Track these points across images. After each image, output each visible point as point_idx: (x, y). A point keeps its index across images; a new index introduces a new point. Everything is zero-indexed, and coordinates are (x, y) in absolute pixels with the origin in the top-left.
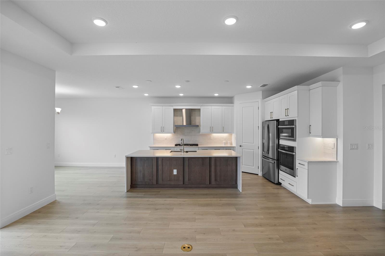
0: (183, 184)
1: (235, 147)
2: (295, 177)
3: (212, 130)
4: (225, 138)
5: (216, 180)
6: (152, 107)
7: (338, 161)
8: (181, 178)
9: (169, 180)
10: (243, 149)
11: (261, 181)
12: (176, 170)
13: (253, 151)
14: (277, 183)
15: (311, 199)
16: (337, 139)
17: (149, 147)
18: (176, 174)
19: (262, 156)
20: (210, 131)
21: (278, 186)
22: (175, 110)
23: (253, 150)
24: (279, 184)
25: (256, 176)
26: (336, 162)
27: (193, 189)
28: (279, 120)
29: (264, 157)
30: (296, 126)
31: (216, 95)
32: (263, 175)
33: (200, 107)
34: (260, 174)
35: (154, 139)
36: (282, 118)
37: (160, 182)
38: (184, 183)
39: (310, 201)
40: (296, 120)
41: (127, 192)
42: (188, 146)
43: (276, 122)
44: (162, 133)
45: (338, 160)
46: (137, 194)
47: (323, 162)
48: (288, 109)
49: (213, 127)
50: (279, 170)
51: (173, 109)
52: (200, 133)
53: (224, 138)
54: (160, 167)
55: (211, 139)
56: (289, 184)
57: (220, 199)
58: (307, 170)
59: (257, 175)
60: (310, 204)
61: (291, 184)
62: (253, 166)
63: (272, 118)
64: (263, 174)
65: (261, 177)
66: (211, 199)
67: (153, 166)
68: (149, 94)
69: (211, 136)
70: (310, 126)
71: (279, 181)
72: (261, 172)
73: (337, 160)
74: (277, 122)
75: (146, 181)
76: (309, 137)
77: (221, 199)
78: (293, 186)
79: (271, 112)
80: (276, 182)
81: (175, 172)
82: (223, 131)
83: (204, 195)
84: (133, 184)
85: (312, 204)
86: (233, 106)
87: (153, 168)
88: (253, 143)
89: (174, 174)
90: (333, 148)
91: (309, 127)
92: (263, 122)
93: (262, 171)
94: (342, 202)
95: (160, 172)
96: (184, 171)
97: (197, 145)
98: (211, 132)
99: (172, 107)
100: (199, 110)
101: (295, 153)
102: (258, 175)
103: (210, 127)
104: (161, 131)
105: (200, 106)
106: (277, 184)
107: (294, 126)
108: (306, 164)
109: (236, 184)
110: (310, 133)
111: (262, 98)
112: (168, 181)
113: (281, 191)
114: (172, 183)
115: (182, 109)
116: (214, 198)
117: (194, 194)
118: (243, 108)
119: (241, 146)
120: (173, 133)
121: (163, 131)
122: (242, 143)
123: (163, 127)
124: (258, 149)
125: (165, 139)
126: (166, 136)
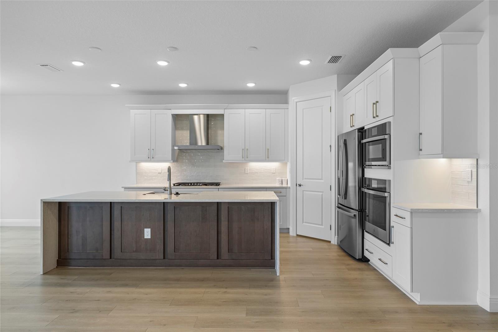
0: (164, 258)
1: (289, 188)
2: (389, 244)
3: (247, 156)
4: (274, 172)
5: (230, 250)
6: (131, 110)
7: (480, 209)
8: (160, 247)
9: (135, 250)
10: (303, 191)
11: (335, 253)
12: (149, 230)
14: (361, 257)
15: (419, 293)
16: (477, 159)
17: (122, 187)
18: (149, 237)
19: (337, 205)
20: (243, 158)
21: (362, 265)
22: (176, 118)
23: (321, 194)
24: (365, 260)
25: (325, 245)
26: (475, 212)
27: (183, 269)
28: (363, 128)
29: (340, 207)
30: (390, 135)
31: (251, 85)
32: (339, 243)
34: (334, 240)
35: (137, 173)
36: (368, 123)
37: (117, 253)
38: (166, 257)
39: (417, 298)
40: (390, 123)
41: (43, 274)
42: (200, 185)
43: (358, 132)
44: (150, 161)
45: (479, 207)
46: (62, 279)
47: (446, 211)
48: (377, 102)
50: (365, 231)
51: (172, 114)
52: (224, 161)
53: (272, 172)
54: (117, 224)
55: (247, 174)
56: (380, 259)
57: (225, 290)
58: (409, 230)
59: (329, 244)
60: (418, 303)
61: (382, 259)
62: (322, 225)
63: (354, 126)
64: (340, 240)
65: (336, 247)
66: (207, 290)
67: (102, 221)
68: (120, 85)
69: (246, 168)
70: (421, 134)
71: (364, 255)
72: (336, 236)
73: (477, 207)
74: (360, 132)
75: (88, 252)
76: (419, 159)
77: (228, 290)
78: (387, 264)
79: (352, 114)
80: (358, 255)
81: (147, 233)
82: (267, 158)
83: (198, 280)
84: (62, 258)
85: (419, 304)
86: (288, 109)
87: (102, 225)
88: (321, 179)
89: (145, 237)
90: (468, 182)
91: (419, 135)
92: (338, 136)
93: (338, 235)
94: (489, 302)
95: (117, 234)
96: (166, 232)
97: (218, 184)
99: (170, 110)
100: (222, 116)
101: (389, 192)
102: (330, 242)
103: (243, 149)
104: (148, 157)
105: (222, 109)
106: (359, 260)
107: (386, 137)
108: (407, 215)
109: (272, 259)
110: (421, 150)
111: (336, 89)
112: (134, 252)
113: (368, 275)
114: (142, 256)
116: (215, 286)
117: (178, 280)
118: (304, 110)
119: (300, 185)
120: (172, 160)
121: (152, 158)
122: (303, 179)
123: (153, 149)
124: (331, 190)
125: (159, 173)
126: (160, 168)
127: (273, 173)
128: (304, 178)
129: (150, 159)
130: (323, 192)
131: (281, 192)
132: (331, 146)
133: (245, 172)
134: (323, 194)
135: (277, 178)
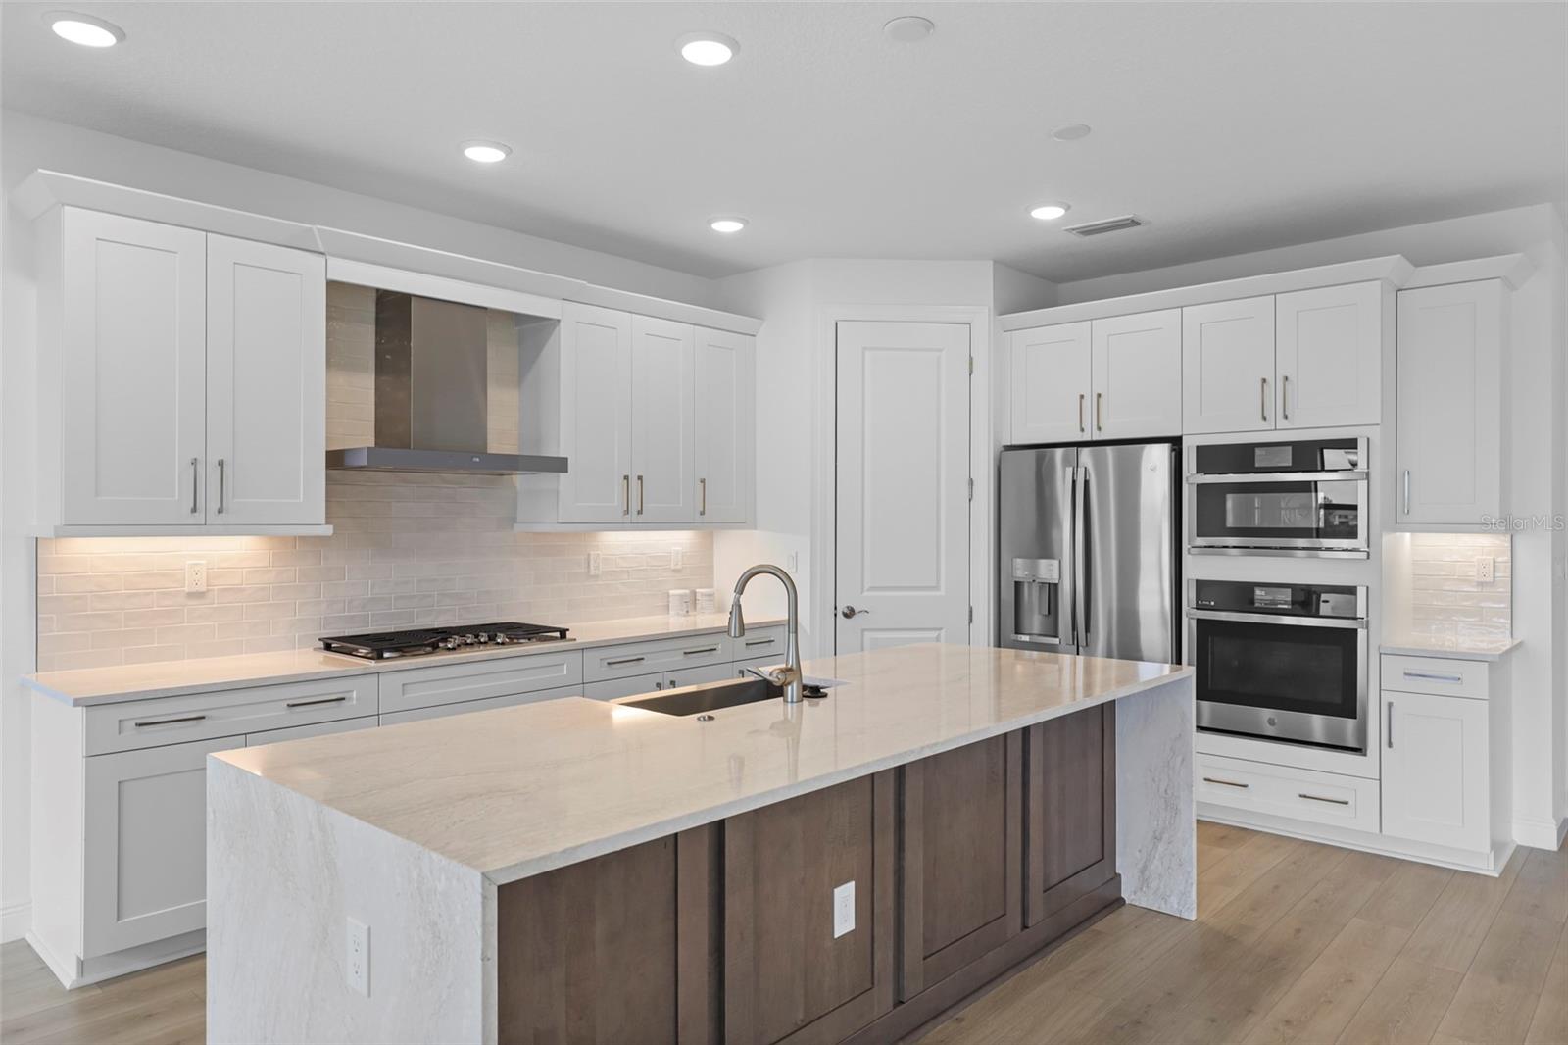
0: (896, 1005)
3: (638, 506)
4: (679, 567)
8: (884, 955)
9: (800, 1015)
10: (863, 631)
16: (1512, 536)
20: (626, 511)
33: (559, 302)
40: (1367, 440)
48: (1286, 379)
49: (639, 479)
52: (517, 528)
53: (673, 567)
54: (736, 908)
55: (596, 577)
60: (1495, 875)
63: (1098, 429)
67: (673, 912)
78: (1343, 802)
79: (1090, 393)
86: (755, 336)
88: (936, 588)
90: (1482, 584)
98: (628, 518)
99: (321, 259)
101: (1364, 618)
103: (626, 479)
105: (555, 298)
109: (1116, 874)
110: (1405, 512)
111: (992, 304)
112: (797, 1028)
119: (849, 613)
120: (327, 523)
121: (214, 509)
122: (863, 592)
123: (221, 462)
124: (971, 621)
125: (191, 595)
126: (196, 564)
127: (674, 570)
128: (867, 587)
129: (199, 517)
130: (941, 629)
131: (773, 641)
132: (971, 482)
133: (589, 571)
134: (939, 635)
135: (671, 592)
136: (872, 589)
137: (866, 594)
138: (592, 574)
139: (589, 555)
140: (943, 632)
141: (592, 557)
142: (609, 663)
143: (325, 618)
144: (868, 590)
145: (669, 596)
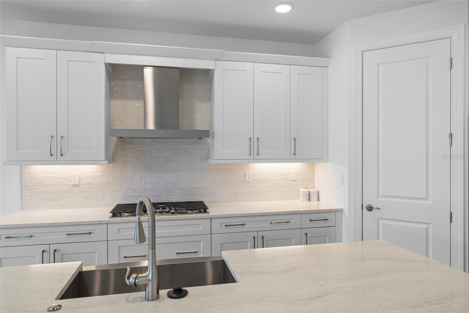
1: (342, 211)
4: (295, 179)
10: (378, 219)
13: (427, 229)
20: (248, 155)
22: (112, 73)
23: (425, 226)
33: (214, 62)
44: (56, 162)
49: (258, 139)
51: (106, 64)
52: (213, 162)
55: (249, 182)
86: (328, 67)
88: (426, 199)
97: (201, 207)
98: (251, 157)
99: (102, 55)
103: (250, 139)
104: (51, 155)
115: (140, 68)
118: (381, 67)
119: (370, 209)
120: (106, 160)
121: (59, 154)
122: (378, 197)
123: (62, 137)
124: (451, 221)
125: (74, 186)
126: (75, 174)
127: (292, 180)
128: (380, 195)
129: (54, 158)
130: (430, 224)
131: (328, 220)
132: (451, 136)
133: (245, 180)
134: (428, 227)
135: (301, 190)
136: (383, 196)
137: (379, 199)
138: (246, 181)
139: (245, 173)
140: (431, 226)
141: (246, 174)
142: (226, 226)
143: (125, 196)
144: (381, 197)
145: (299, 191)
